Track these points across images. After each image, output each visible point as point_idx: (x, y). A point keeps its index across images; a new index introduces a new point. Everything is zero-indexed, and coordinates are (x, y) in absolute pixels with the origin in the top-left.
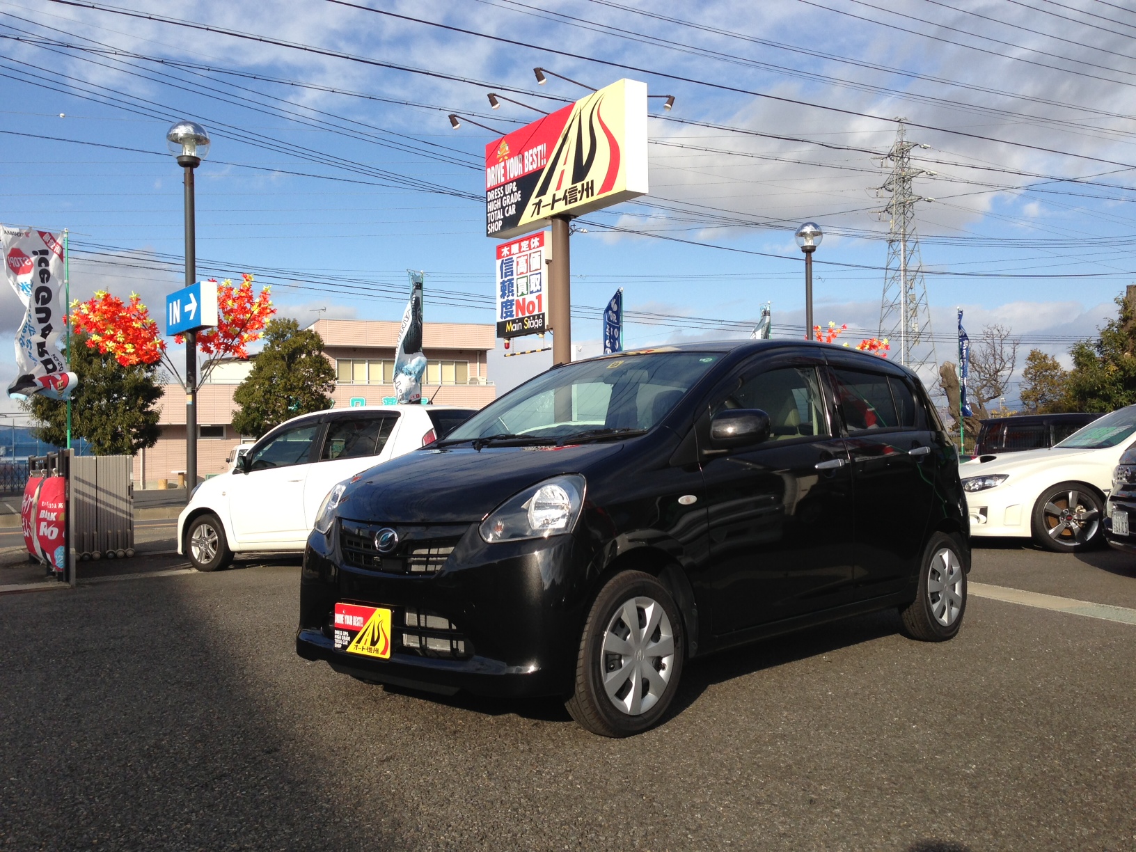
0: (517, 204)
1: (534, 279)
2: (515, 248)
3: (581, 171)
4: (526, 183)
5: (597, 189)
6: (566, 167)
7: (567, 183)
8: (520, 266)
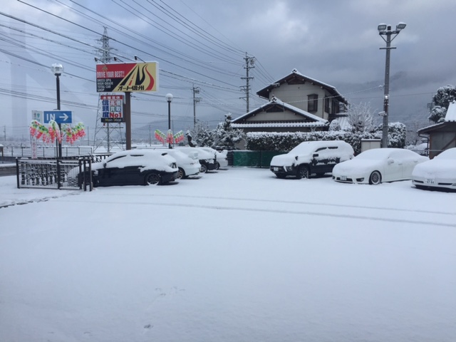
0: (111, 85)
1: (118, 109)
2: (109, 98)
3: (139, 82)
4: (116, 81)
5: (145, 88)
6: (133, 80)
7: (133, 84)
8: (111, 103)
